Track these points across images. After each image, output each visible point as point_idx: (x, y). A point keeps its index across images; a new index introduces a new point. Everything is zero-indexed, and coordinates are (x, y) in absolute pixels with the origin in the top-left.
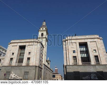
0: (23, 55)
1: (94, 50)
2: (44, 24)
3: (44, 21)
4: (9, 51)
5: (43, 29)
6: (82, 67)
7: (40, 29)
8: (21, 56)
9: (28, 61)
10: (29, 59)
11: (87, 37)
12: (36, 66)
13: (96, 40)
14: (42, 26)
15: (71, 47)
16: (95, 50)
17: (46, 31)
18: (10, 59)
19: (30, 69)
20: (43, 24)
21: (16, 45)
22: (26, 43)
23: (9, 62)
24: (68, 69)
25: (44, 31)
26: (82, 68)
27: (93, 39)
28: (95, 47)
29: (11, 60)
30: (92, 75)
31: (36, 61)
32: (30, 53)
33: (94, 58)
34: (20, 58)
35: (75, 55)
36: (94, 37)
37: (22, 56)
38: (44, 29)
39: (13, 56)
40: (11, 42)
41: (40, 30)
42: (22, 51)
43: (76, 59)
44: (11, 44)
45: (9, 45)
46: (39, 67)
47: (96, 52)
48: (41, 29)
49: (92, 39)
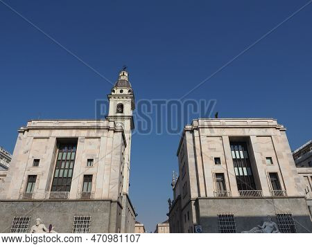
0: (71, 167)
1: (267, 158)
2: (124, 76)
3: (124, 69)
4: (21, 152)
5: (121, 91)
6: (240, 203)
7: (114, 91)
8: (62, 171)
9: (86, 183)
10: (88, 178)
11: (250, 122)
12: (111, 201)
13: (271, 132)
14: (119, 84)
15: (209, 149)
16: (270, 158)
17: (130, 97)
18: (25, 178)
19: (93, 211)
20: (122, 78)
21: (47, 136)
22: (79, 131)
23: (23, 186)
24: (203, 207)
25: (127, 98)
26: (239, 205)
27: (264, 130)
28: (268, 150)
29: (28, 182)
30: (265, 223)
31: (109, 184)
32: (90, 160)
33: (268, 179)
34: (56, 176)
35: (220, 169)
36: (266, 123)
37: (65, 169)
38: (126, 91)
39: (35, 168)
40: (30, 124)
41: (113, 93)
42: (65, 154)
43: (223, 181)
44: (28, 130)
45: (20, 135)
46: (118, 203)
47: (272, 163)
48: (117, 92)
49: (262, 129)
